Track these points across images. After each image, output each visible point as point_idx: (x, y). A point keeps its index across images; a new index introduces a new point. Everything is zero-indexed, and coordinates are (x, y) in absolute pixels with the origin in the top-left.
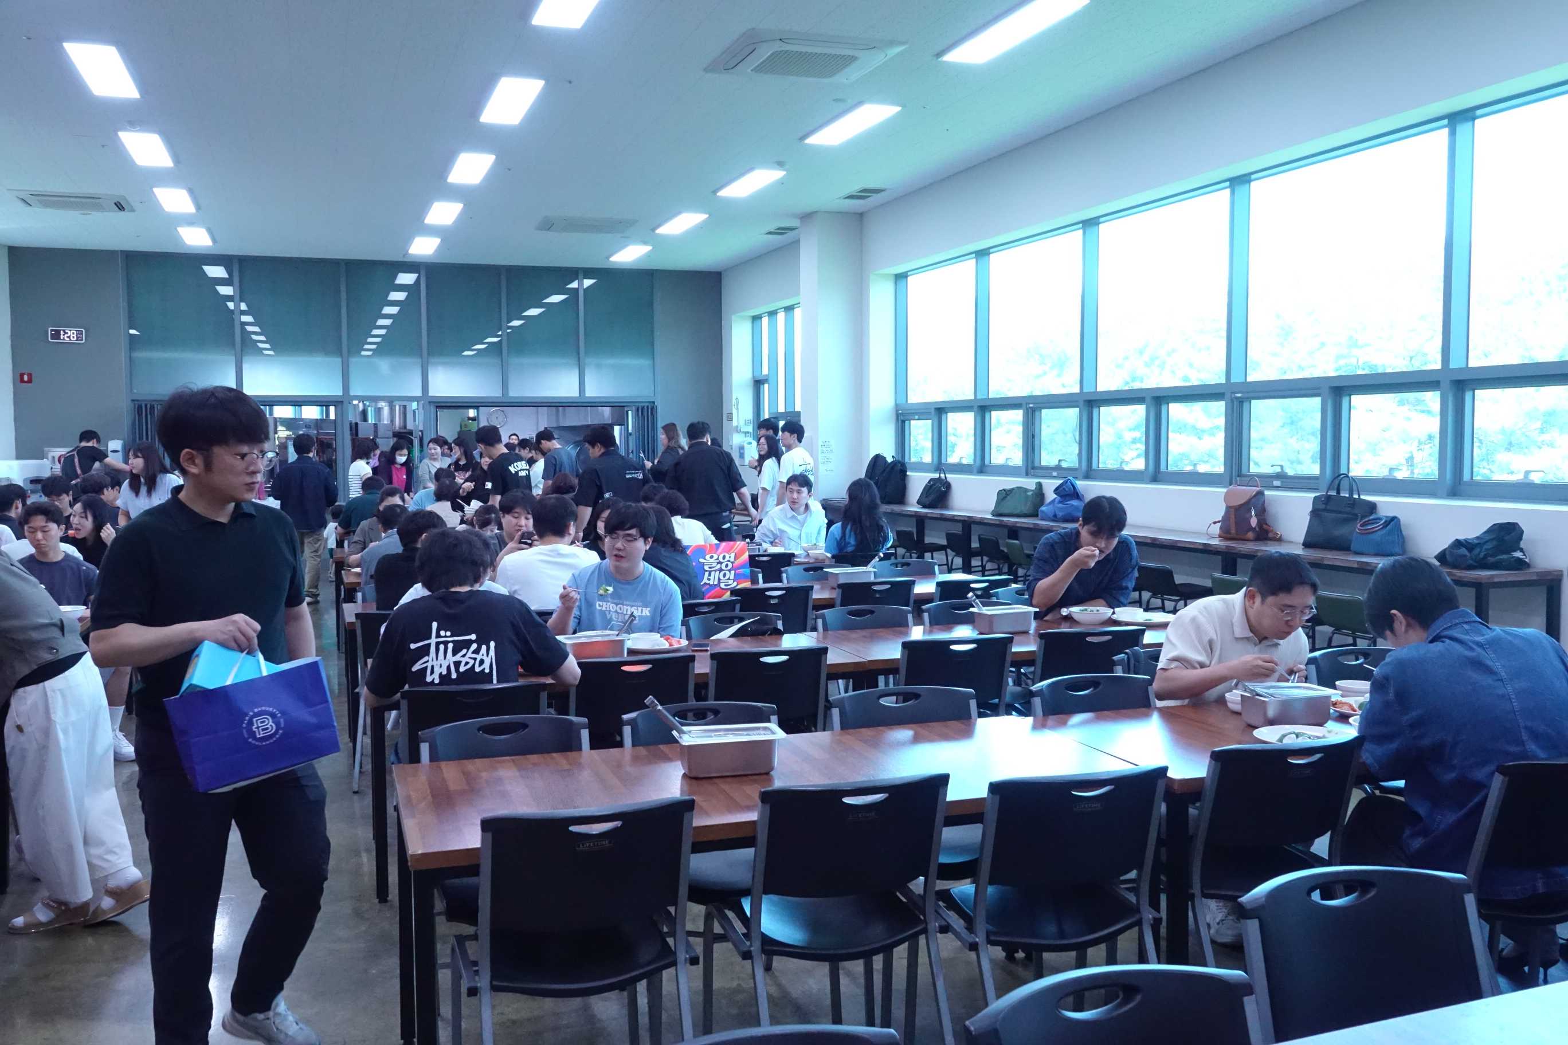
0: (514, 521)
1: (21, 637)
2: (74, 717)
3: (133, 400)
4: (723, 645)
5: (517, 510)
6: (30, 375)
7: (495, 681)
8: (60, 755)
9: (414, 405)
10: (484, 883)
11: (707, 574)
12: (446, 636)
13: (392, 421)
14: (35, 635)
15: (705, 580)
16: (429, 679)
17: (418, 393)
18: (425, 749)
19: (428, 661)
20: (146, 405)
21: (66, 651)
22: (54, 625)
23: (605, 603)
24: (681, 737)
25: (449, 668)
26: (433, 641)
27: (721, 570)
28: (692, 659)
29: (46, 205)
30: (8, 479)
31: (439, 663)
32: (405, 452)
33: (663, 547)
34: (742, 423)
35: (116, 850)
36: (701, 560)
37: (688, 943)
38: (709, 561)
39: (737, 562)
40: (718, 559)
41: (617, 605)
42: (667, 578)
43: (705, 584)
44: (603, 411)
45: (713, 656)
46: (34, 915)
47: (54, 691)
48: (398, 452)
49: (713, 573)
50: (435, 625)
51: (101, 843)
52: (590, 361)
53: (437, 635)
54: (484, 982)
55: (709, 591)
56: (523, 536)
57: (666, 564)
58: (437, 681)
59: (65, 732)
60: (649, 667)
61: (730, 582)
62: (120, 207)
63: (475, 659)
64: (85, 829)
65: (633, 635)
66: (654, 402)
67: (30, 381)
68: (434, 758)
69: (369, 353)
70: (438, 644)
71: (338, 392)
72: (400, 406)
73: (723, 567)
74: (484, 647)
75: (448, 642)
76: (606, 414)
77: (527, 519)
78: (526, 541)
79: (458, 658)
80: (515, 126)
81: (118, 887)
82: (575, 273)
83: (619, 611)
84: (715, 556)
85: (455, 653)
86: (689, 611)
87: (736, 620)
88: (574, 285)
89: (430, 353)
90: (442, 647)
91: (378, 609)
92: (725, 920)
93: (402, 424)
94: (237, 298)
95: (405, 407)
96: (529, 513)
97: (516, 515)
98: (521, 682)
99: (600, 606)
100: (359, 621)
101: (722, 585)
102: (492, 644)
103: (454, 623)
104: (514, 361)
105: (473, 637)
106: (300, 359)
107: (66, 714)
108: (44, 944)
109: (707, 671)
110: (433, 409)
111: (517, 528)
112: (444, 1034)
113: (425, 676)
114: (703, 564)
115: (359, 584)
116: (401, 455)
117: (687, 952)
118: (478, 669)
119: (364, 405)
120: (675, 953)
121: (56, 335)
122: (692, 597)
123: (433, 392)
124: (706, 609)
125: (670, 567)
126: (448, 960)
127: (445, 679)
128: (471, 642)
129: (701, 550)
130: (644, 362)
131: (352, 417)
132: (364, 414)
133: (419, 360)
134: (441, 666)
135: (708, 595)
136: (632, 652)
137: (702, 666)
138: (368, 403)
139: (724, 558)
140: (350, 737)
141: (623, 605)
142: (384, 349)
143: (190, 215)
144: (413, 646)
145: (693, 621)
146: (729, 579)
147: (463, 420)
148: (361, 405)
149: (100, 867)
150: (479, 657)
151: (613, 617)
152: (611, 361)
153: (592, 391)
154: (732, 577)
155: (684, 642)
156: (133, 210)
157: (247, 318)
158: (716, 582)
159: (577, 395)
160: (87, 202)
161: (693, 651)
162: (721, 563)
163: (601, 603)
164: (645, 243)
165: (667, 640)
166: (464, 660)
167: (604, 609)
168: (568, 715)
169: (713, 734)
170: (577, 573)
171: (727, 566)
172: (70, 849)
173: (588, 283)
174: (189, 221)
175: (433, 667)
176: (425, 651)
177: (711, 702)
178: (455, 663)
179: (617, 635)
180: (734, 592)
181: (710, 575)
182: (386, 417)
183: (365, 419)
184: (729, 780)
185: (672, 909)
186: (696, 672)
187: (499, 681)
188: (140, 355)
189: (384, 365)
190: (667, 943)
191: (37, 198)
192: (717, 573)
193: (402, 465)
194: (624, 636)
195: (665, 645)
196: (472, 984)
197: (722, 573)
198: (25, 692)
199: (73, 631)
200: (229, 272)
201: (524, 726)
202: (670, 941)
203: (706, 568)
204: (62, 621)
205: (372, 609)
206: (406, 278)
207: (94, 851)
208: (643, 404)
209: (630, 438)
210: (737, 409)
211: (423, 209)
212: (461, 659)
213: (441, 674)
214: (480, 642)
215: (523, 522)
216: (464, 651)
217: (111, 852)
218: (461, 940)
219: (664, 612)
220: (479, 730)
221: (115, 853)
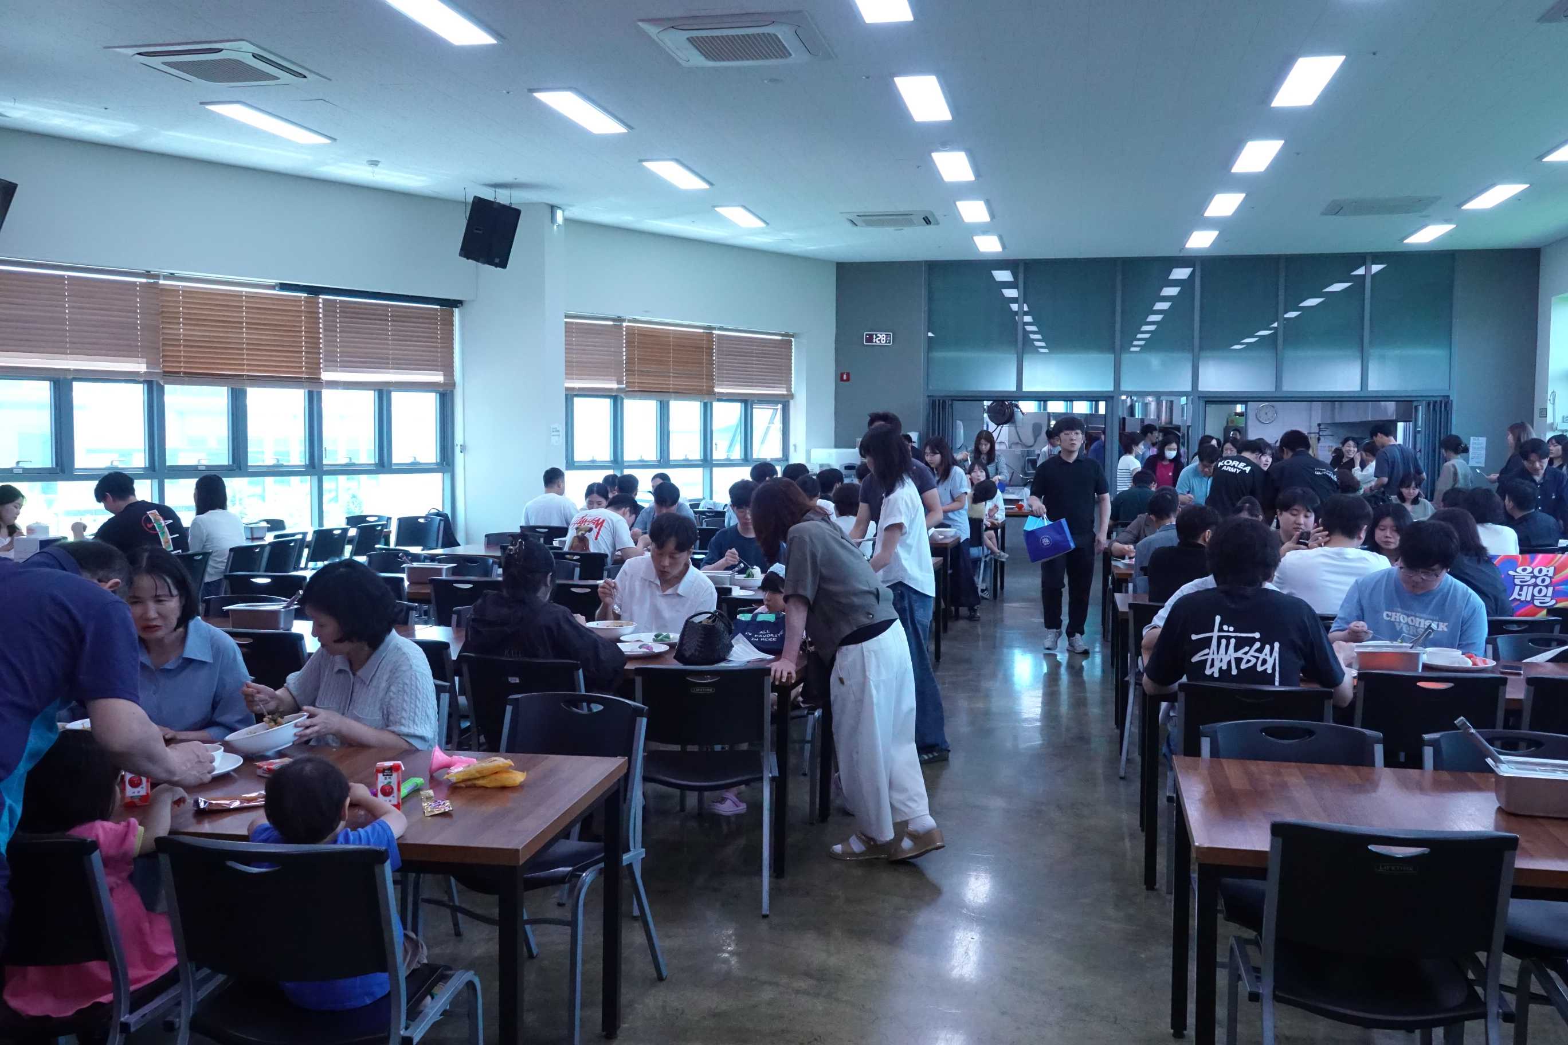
0: (1293, 518)
1: (844, 600)
2: (884, 676)
3: (929, 396)
4: (1540, 669)
5: (1296, 507)
6: (848, 374)
7: (1277, 683)
8: (872, 709)
9: (1183, 400)
10: (1270, 888)
11: (1517, 588)
12: (1228, 631)
13: (1159, 416)
14: (856, 600)
15: (1515, 595)
16: (1208, 672)
17: (1189, 388)
18: (1205, 744)
19: (1208, 654)
20: (939, 401)
21: (880, 617)
22: (870, 592)
23: (1394, 614)
24: (1497, 767)
25: (1229, 663)
26: (1215, 634)
27: (1535, 585)
28: (1504, 682)
29: (869, 224)
30: (828, 465)
31: (1219, 657)
32: (1174, 445)
33: (1466, 555)
34: (1559, 420)
35: (916, 798)
36: (1511, 573)
37: (1501, 998)
38: (1521, 573)
39: (1558, 577)
40: (1532, 572)
41: (1408, 616)
42: (1470, 591)
43: (1515, 599)
44: (1386, 408)
45: (1530, 681)
46: (849, 845)
47: (869, 651)
48: (1167, 447)
49: (1525, 588)
50: (1218, 619)
51: (904, 790)
52: (1374, 352)
53: (1219, 629)
54: (1266, 989)
55: (1518, 607)
56: (1301, 536)
57: (1467, 574)
58: (1216, 675)
59: (877, 688)
60: (1450, 685)
61: (1547, 599)
62: (927, 221)
63: (1257, 658)
64: (891, 774)
65: (1429, 649)
66: (1449, 397)
67: (848, 380)
68: (1215, 753)
69: (1137, 349)
70: (1220, 638)
71: (1109, 387)
72: (1167, 401)
73: (1539, 581)
74: (1268, 647)
75: (1231, 637)
76: (1390, 409)
77: (1306, 517)
78: (1303, 541)
79: (1239, 654)
80: (1309, 106)
81: (916, 831)
82: (1362, 259)
83: (1410, 623)
84: (1529, 569)
85: (1236, 650)
86: (1496, 628)
87: (1554, 643)
88: (1361, 271)
89: (1201, 348)
90: (1224, 642)
91: (1150, 600)
92: (1546, 981)
93: (1168, 420)
94: (1021, 300)
95: (1172, 402)
96: (1308, 511)
97: (1295, 512)
98: (1303, 687)
99: (1388, 616)
100: (1132, 611)
101: (1537, 603)
102: (1277, 645)
103: (1239, 620)
104: (1290, 354)
105: (1257, 635)
106: (1076, 356)
107: (879, 673)
108: (858, 872)
109: (1521, 696)
110: (1202, 404)
111: (1296, 526)
112: (1220, 1034)
113: (1204, 669)
114: (1514, 577)
115: (1131, 575)
116: (1170, 450)
117: (1500, 1007)
118: (1259, 669)
119: (1132, 400)
120: (1484, 1004)
121: (870, 339)
122: (1496, 613)
123: (1202, 387)
124: (1515, 628)
125: (1473, 577)
126: (1226, 960)
127: (1225, 673)
128: (1253, 641)
129: (1510, 561)
130: (1438, 353)
131: (1122, 412)
132: (1132, 409)
133: (1189, 356)
134: (1221, 661)
135: (1520, 611)
136: (1426, 667)
137: (1516, 691)
138: (1135, 399)
139: (1540, 571)
140: (1116, 723)
141: (1416, 617)
142: (1153, 344)
143: (985, 224)
144: (1194, 637)
145: (1502, 640)
146: (1545, 596)
147: (1230, 415)
148: (1129, 400)
149: (900, 810)
150: (1262, 656)
151: (1404, 629)
152: (1397, 352)
153: (1374, 385)
154: (1550, 594)
155: (1491, 663)
156: (938, 224)
157: (1028, 319)
158: (1529, 599)
159: (1358, 389)
160: (900, 219)
161: (1502, 673)
162: (1536, 577)
163: (1390, 613)
164: (1447, 221)
165: (1470, 657)
166: (1246, 658)
167: (1393, 620)
168: (1353, 726)
169: (1537, 768)
170: (1361, 579)
171: (1543, 581)
172: (878, 791)
173: (1376, 268)
174: (984, 229)
175: (1213, 660)
176: (1206, 643)
177: (1525, 732)
178: (1236, 659)
179: (1411, 648)
180: (1551, 611)
181: (1521, 590)
182: (1151, 412)
183: (1132, 414)
184: (1556, 822)
185: (1482, 956)
186: (1508, 696)
187: (1281, 684)
188: (938, 355)
189: (1155, 360)
190: (1475, 991)
191: (863, 218)
192: (1531, 588)
193: (1171, 461)
194: (1418, 650)
195: (1467, 663)
196: (1254, 990)
197: (1537, 589)
198: (847, 649)
199: (887, 600)
200: (1015, 275)
201: (1310, 733)
202: (1479, 990)
203: (1517, 581)
204: (877, 590)
205: (1144, 600)
206: (1181, 273)
207: (897, 796)
208: (1434, 399)
209: (1418, 436)
210: (1554, 403)
211: (1206, 200)
212: (1243, 656)
213: (1220, 669)
214: (1264, 641)
215: (1302, 519)
216: (1247, 649)
217: (911, 799)
218: (1242, 942)
219: (1465, 627)
220: (1262, 731)
221: (915, 801)
